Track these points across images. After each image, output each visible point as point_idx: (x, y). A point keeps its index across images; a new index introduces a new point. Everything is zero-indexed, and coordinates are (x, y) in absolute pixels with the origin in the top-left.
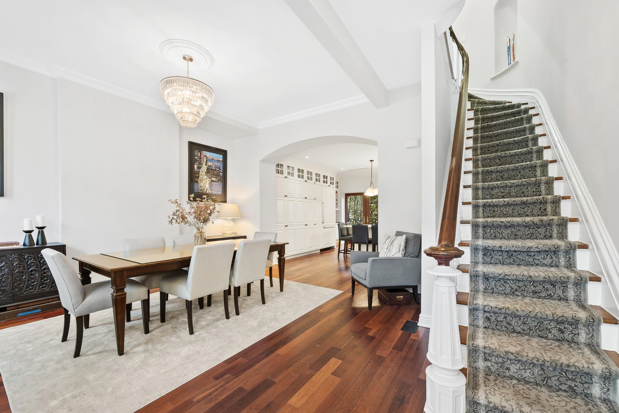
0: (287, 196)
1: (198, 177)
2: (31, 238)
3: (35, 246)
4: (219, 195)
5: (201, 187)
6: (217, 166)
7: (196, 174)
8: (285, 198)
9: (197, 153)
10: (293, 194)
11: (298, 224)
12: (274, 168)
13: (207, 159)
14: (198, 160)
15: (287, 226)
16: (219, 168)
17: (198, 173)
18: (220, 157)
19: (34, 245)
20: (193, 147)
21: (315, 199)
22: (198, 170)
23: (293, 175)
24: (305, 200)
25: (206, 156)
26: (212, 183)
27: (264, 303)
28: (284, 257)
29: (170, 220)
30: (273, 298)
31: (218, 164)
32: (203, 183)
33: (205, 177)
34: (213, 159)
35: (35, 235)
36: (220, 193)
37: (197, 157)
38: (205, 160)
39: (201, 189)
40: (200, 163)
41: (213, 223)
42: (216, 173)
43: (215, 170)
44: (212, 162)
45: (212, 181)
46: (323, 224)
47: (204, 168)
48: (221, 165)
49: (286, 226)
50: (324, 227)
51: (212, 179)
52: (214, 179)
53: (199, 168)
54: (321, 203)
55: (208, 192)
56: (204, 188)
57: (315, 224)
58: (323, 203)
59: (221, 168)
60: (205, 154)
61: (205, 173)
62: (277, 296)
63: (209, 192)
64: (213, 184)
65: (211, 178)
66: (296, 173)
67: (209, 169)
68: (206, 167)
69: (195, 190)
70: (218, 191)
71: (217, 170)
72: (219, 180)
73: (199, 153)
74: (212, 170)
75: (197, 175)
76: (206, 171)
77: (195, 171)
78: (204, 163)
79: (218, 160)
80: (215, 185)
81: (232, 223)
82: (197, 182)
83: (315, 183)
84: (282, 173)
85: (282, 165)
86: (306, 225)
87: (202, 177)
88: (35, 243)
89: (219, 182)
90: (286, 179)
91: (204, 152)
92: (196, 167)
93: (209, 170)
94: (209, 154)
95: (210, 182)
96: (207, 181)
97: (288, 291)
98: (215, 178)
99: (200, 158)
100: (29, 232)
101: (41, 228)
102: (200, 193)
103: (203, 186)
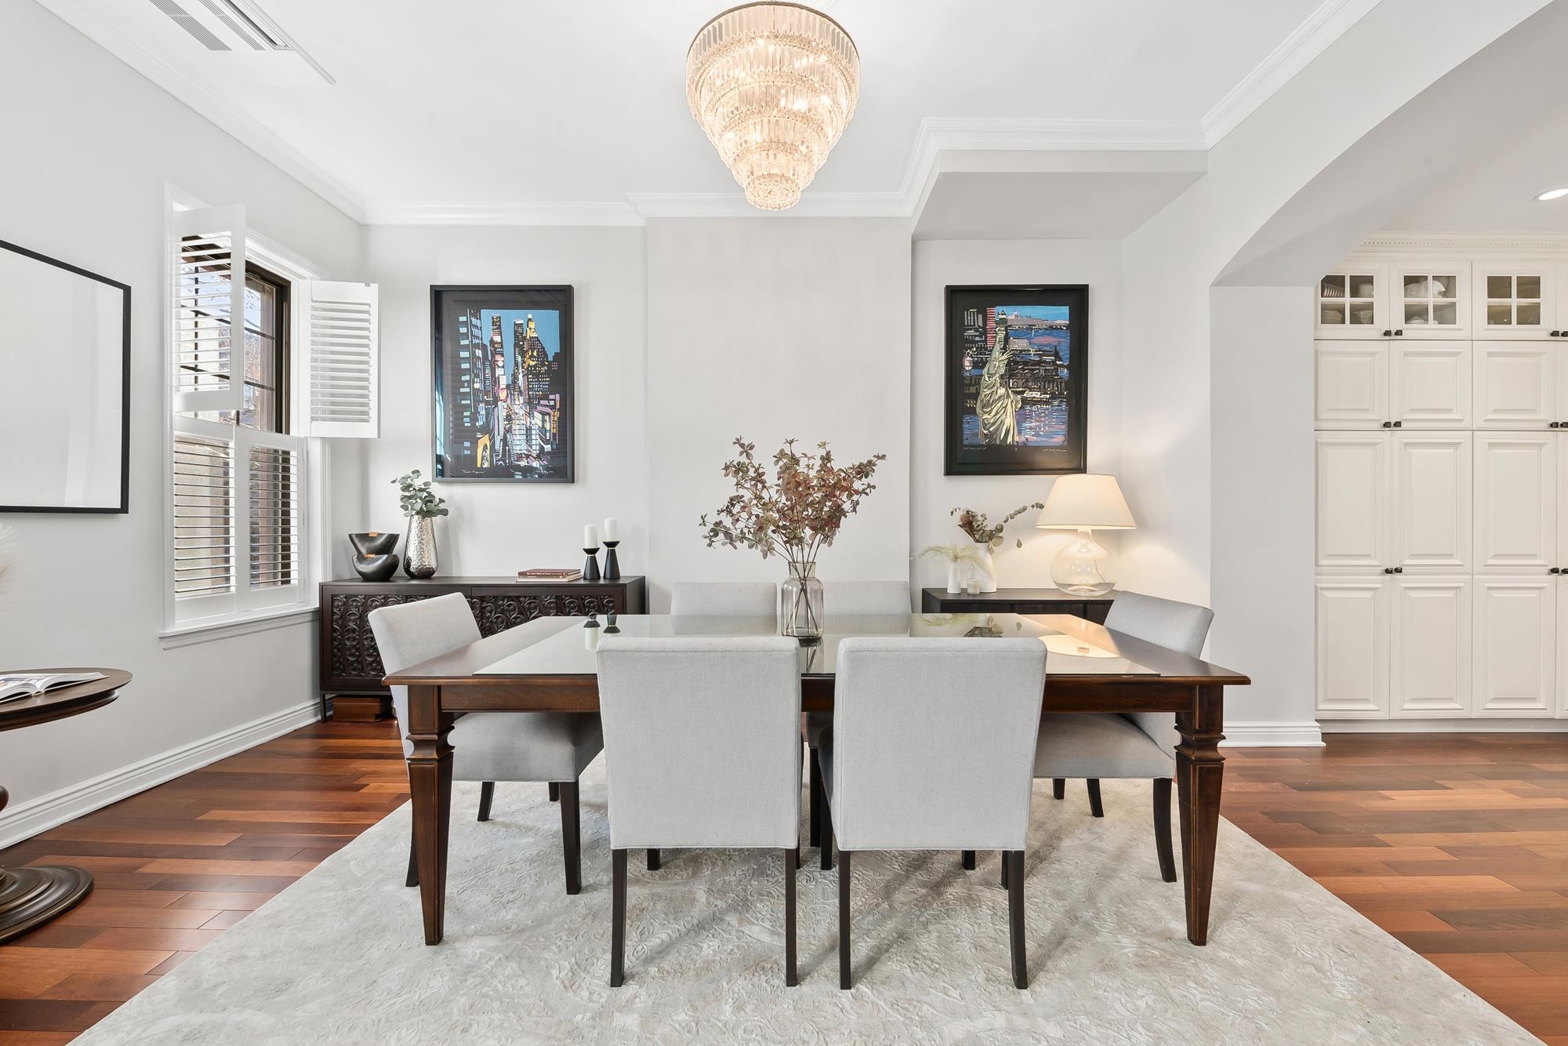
0: (1398, 424)
1: (975, 396)
2: (593, 563)
5: (987, 427)
6: (1048, 349)
7: (971, 385)
8: (1387, 434)
9: (972, 317)
10: (1449, 411)
12: (1308, 298)
13: (1006, 330)
14: (977, 339)
15: (1398, 571)
16: (1057, 355)
17: (977, 381)
18: (1060, 315)
19: (599, 578)
20: (960, 299)
22: (976, 372)
23: (1445, 314)
25: (1003, 321)
26: (1028, 408)
27: (1022, 979)
28: (1210, 754)
29: (706, 530)
30: (1108, 966)
31: (1050, 340)
32: (993, 414)
33: (1002, 391)
34: (1030, 328)
36: (1059, 439)
37: (972, 332)
38: (1001, 335)
39: (985, 432)
40: (981, 348)
41: (1019, 545)
42: (1042, 372)
43: (1039, 363)
44: (1028, 339)
45: (1025, 401)
47: (998, 361)
48: (1064, 344)
49: (1388, 571)
51: (1028, 394)
52: (1037, 395)
53: (979, 365)
55: (1009, 440)
56: (997, 430)
59: (1065, 353)
60: (1001, 317)
61: (1002, 377)
62: (1143, 964)
63: (1017, 438)
64: (1031, 411)
65: (1022, 392)
66: (1472, 302)
67: (1017, 363)
68: (1005, 356)
69: (965, 437)
70: (1050, 435)
71: (1045, 362)
72: (1053, 397)
73: (980, 316)
74: (1026, 363)
75: (973, 390)
76: (1002, 371)
77: (965, 378)
78: (998, 347)
79: (1051, 327)
80: (1038, 416)
81: (1096, 550)
82: (973, 411)
84: (1361, 315)
85: (1369, 280)
87: (990, 391)
88: (602, 575)
89: (1056, 403)
90: (1396, 345)
91: (999, 309)
92: (967, 363)
93: (1017, 369)
94: (1013, 314)
95: (1019, 406)
96: (1009, 407)
98: (1039, 389)
99: (984, 332)
100: (592, 552)
101: (611, 545)
102: (983, 446)
103: (994, 423)
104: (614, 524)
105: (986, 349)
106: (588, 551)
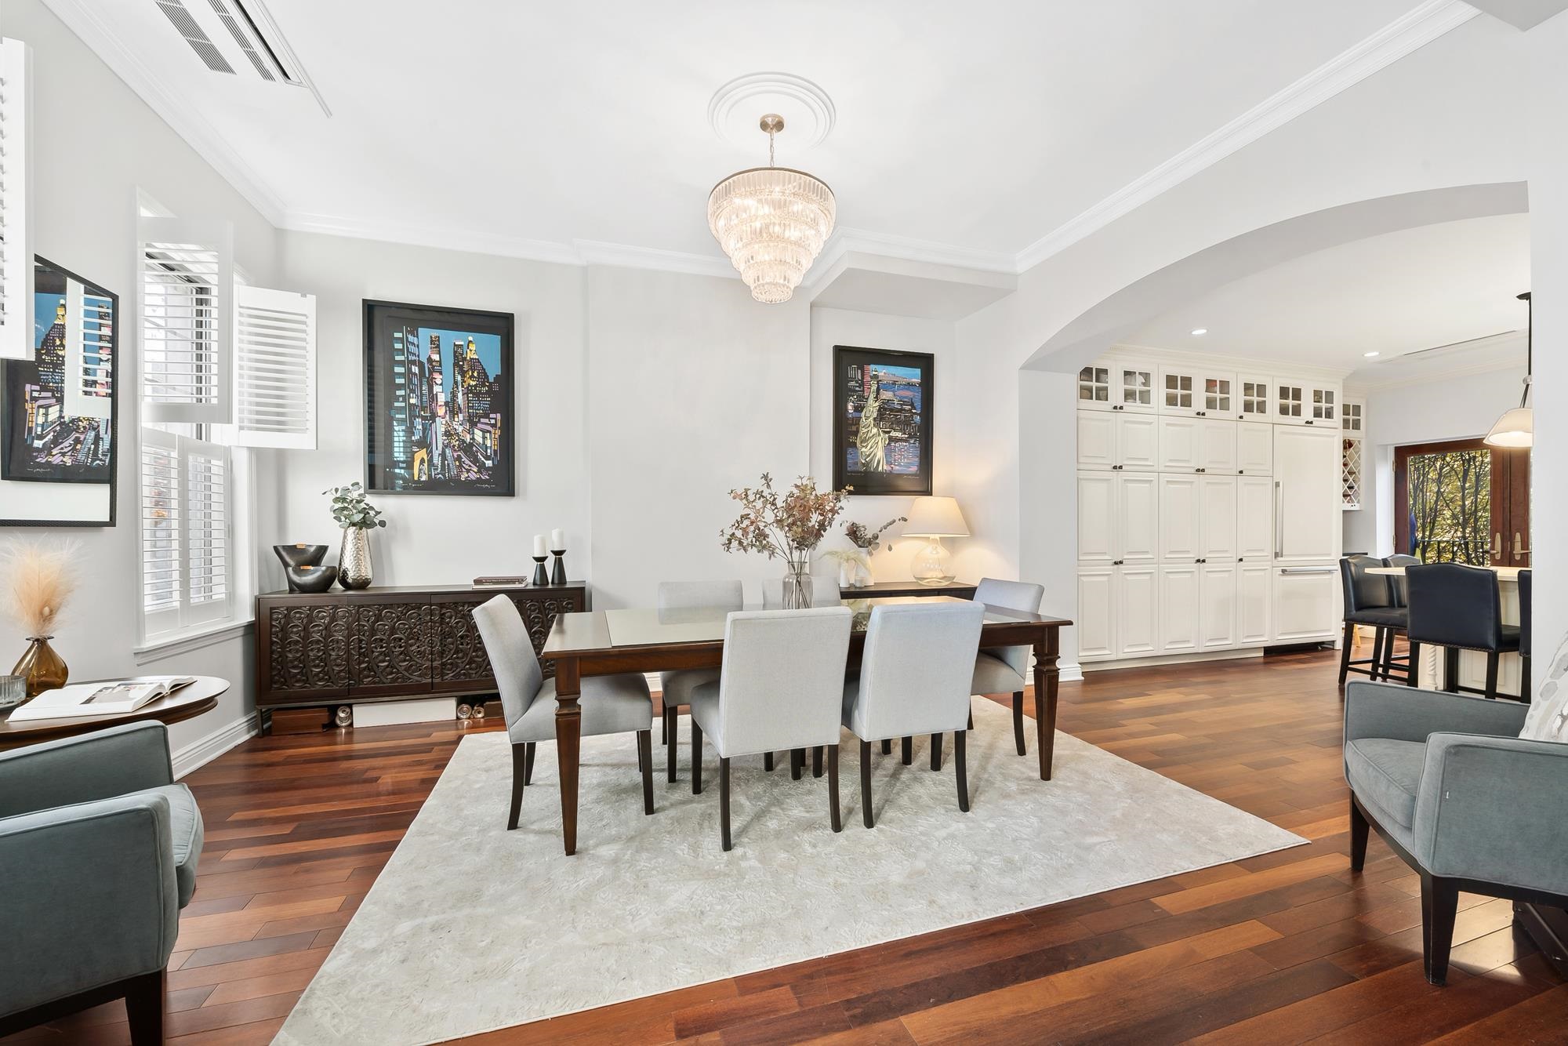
0: (1121, 467)
1: (856, 433)
2: (543, 570)
3: (550, 586)
4: (912, 475)
5: (864, 458)
6: (905, 400)
7: (852, 424)
8: (1115, 473)
9: (853, 372)
10: (1146, 459)
11: (1168, 556)
12: (1073, 382)
13: (878, 383)
14: (857, 389)
15: (1121, 562)
16: (912, 405)
17: (857, 421)
18: (914, 375)
19: (548, 583)
20: (844, 357)
21: (1241, 472)
22: (857, 415)
23: (1145, 397)
24: (1196, 477)
25: (875, 377)
26: (893, 444)
27: (965, 806)
28: (1053, 668)
30: (1007, 796)
31: (908, 394)
32: (869, 447)
33: (875, 430)
34: (894, 383)
35: (549, 566)
36: (914, 469)
37: (853, 383)
38: (874, 388)
39: (863, 461)
40: (860, 396)
41: (890, 549)
42: (903, 417)
43: (900, 410)
44: (894, 391)
45: (891, 439)
46: (1279, 559)
47: (872, 407)
48: (916, 396)
49: (1116, 563)
50: (1284, 571)
51: (893, 434)
52: (899, 435)
53: (859, 409)
54: (1270, 486)
55: (880, 469)
56: (871, 460)
57: (1241, 560)
58: (1277, 485)
59: (918, 404)
60: (874, 373)
61: (875, 419)
62: (1023, 792)
63: (885, 467)
64: (895, 446)
65: (889, 432)
66: (1159, 391)
67: (885, 409)
68: (877, 404)
69: (849, 465)
70: (908, 465)
71: (904, 410)
72: (910, 437)
73: (859, 371)
74: (891, 410)
75: (854, 428)
76: (875, 415)
77: (848, 419)
78: (872, 396)
79: (909, 383)
80: (900, 450)
81: (942, 552)
82: (854, 445)
83: (1241, 417)
84: (1102, 394)
85: (1105, 371)
86: (1198, 561)
87: (866, 430)
88: (550, 580)
89: (912, 442)
90: (1120, 415)
91: (872, 367)
92: (850, 407)
93: (885, 414)
94: (883, 371)
95: (887, 443)
96: (880, 443)
97: (1069, 784)
98: (900, 431)
99: (862, 385)
100: (541, 559)
101: (558, 553)
102: (861, 472)
103: (869, 455)
104: (561, 535)
105: (864, 397)
106: (537, 559)
